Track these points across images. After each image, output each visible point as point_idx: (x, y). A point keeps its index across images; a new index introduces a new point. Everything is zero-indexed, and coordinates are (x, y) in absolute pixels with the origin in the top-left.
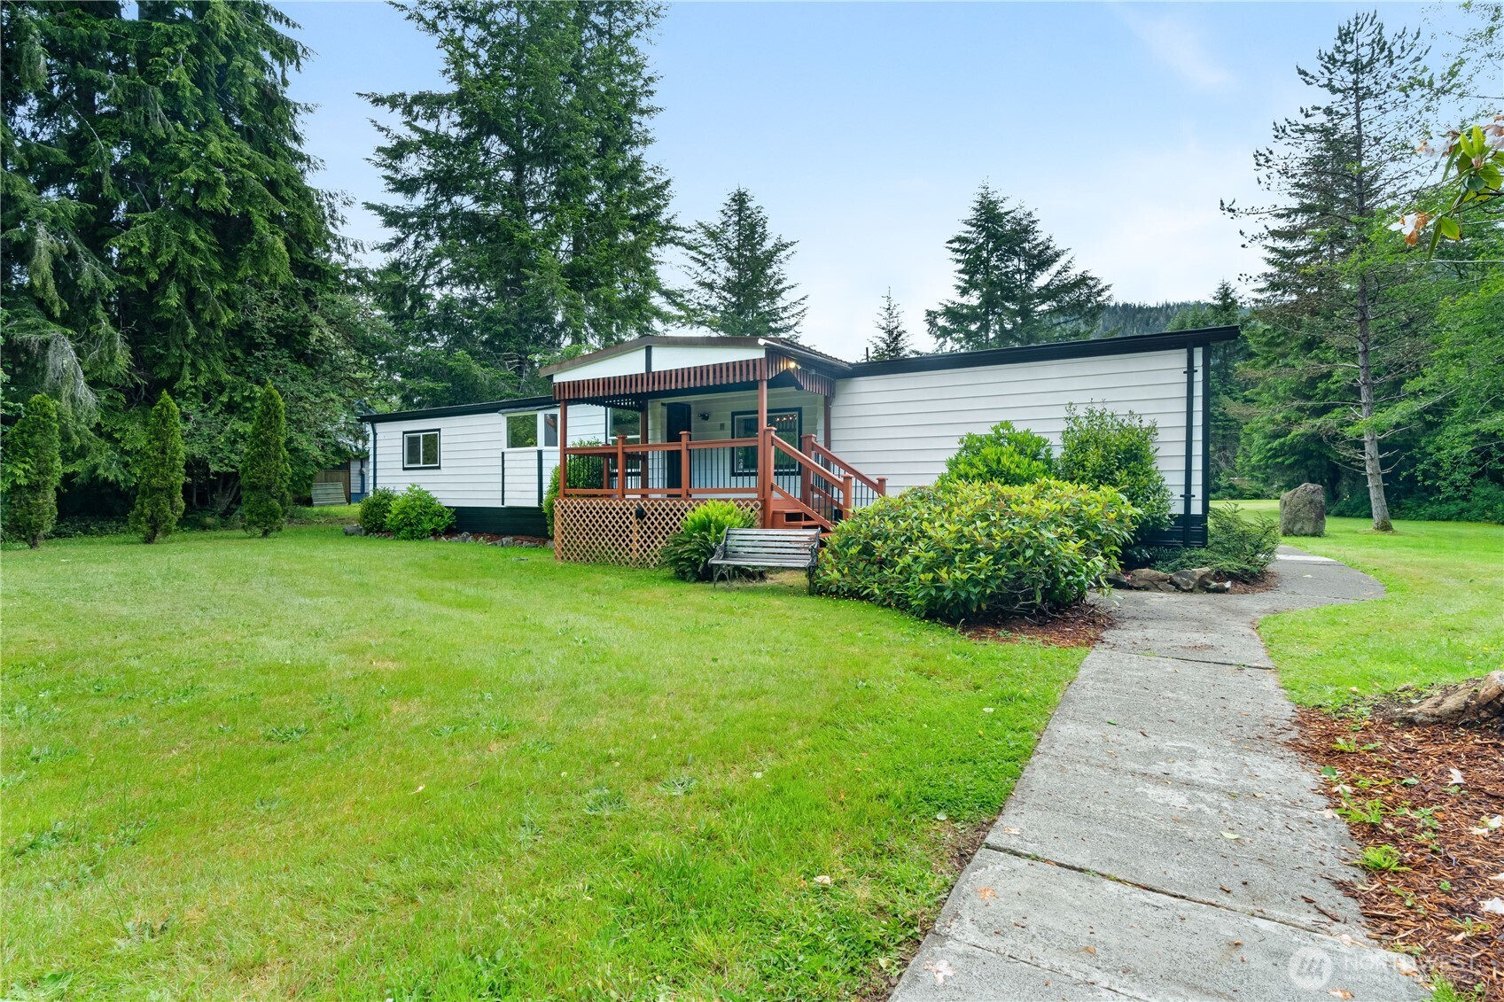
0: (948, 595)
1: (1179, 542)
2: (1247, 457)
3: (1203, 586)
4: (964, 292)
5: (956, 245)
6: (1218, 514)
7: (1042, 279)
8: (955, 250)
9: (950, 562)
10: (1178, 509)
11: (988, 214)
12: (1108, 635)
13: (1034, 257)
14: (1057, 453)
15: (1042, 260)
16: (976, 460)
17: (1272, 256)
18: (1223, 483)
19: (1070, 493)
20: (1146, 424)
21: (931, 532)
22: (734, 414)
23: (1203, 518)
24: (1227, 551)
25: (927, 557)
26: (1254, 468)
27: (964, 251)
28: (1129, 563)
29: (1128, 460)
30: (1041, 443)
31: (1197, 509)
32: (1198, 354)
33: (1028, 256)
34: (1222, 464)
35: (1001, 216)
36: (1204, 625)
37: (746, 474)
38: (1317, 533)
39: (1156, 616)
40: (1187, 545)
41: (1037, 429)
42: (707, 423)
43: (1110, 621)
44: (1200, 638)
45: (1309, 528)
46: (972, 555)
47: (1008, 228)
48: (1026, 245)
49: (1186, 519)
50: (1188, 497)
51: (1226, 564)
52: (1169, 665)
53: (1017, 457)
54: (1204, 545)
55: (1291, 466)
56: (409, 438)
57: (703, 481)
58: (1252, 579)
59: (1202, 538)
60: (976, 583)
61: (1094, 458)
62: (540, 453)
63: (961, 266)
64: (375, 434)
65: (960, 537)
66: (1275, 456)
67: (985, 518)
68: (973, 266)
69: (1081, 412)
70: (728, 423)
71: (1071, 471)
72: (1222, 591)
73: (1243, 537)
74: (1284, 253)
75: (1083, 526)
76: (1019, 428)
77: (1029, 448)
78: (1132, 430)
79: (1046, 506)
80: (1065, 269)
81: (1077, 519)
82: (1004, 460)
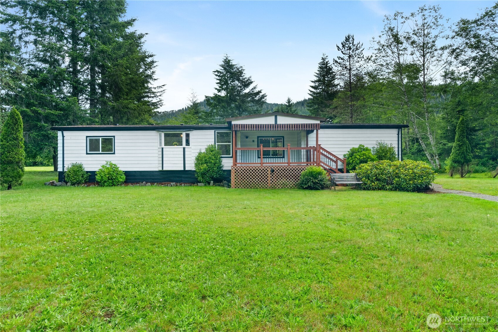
4: (219, 91)
5: (216, 73)
7: (247, 90)
8: (216, 75)
11: (227, 65)
13: (244, 82)
15: (247, 83)
17: (311, 93)
22: (258, 137)
27: (219, 76)
32: (400, 130)
33: (241, 82)
35: (232, 66)
37: (272, 158)
42: (247, 140)
47: (235, 70)
48: (241, 78)
56: (90, 140)
57: (245, 160)
62: (184, 149)
63: (218, 81)
64: (63, 137)
68: (223, 82)
69: (378, 143)
70: (256, 140)
74: (314, 93)
76: (365, 146)
80: (255, 88)
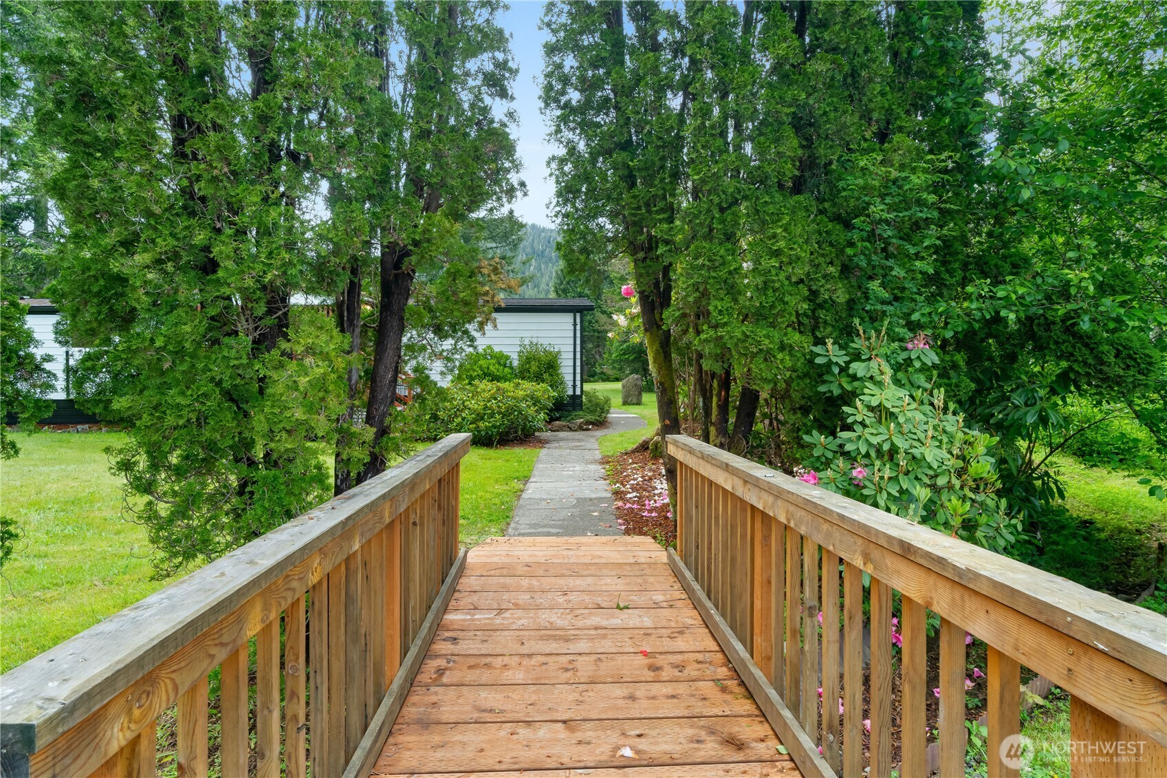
0: (483, 433)
1: (571, 408)
2: (610, 354)
3: (581, 428)
6: (588, 394)
9: (482, 419)
10: (570, 392)
12: (547, 445)
14: (516, 363)
16: (475, 367)
18: (598, 370)
19: (528, 387)
20: (556, 350)
21: (471, 406)
23: (581, 396)
24: (591, 412)
25: (470, 418)
26: (614, 362)
28: (552, 420)
29: (548, 368)
30: (508, 358)
31: (578, 392)
32: (578, 315)
34: (597, 357)
36: (579, 440)
38: (639, 403)
39: (562, 439)
40: (574, 410)
41: (506, 350)
43: (546, 442)
44: (578, 444)
45: (635, 401)
46: (492, 415)
49: (574, 397)
50: (574, 386)
51: (590, 417)
52: (568, 451)
53: (497, 366)
54: (581, 409)
55: (633, 361)
58: (601, 424)
59: (581, 405)
60: (495, 427)
61: (534, 367)
65: (486, 408)
66: (624, 354)
67: (495, 399)
69: (527, 342)
71: (523, 374)
72: (588, 430)
73: (597, 405)
75: (536, 401)
76: (497, 349)
77: (502, 360)
78: (551, 353)
79: (521, 393)
81: (532, 399)
82: (491, 367)
